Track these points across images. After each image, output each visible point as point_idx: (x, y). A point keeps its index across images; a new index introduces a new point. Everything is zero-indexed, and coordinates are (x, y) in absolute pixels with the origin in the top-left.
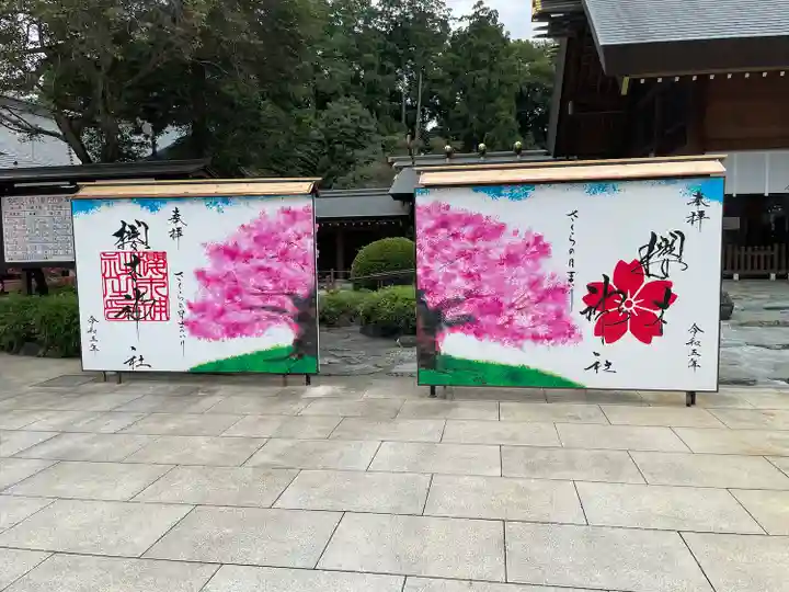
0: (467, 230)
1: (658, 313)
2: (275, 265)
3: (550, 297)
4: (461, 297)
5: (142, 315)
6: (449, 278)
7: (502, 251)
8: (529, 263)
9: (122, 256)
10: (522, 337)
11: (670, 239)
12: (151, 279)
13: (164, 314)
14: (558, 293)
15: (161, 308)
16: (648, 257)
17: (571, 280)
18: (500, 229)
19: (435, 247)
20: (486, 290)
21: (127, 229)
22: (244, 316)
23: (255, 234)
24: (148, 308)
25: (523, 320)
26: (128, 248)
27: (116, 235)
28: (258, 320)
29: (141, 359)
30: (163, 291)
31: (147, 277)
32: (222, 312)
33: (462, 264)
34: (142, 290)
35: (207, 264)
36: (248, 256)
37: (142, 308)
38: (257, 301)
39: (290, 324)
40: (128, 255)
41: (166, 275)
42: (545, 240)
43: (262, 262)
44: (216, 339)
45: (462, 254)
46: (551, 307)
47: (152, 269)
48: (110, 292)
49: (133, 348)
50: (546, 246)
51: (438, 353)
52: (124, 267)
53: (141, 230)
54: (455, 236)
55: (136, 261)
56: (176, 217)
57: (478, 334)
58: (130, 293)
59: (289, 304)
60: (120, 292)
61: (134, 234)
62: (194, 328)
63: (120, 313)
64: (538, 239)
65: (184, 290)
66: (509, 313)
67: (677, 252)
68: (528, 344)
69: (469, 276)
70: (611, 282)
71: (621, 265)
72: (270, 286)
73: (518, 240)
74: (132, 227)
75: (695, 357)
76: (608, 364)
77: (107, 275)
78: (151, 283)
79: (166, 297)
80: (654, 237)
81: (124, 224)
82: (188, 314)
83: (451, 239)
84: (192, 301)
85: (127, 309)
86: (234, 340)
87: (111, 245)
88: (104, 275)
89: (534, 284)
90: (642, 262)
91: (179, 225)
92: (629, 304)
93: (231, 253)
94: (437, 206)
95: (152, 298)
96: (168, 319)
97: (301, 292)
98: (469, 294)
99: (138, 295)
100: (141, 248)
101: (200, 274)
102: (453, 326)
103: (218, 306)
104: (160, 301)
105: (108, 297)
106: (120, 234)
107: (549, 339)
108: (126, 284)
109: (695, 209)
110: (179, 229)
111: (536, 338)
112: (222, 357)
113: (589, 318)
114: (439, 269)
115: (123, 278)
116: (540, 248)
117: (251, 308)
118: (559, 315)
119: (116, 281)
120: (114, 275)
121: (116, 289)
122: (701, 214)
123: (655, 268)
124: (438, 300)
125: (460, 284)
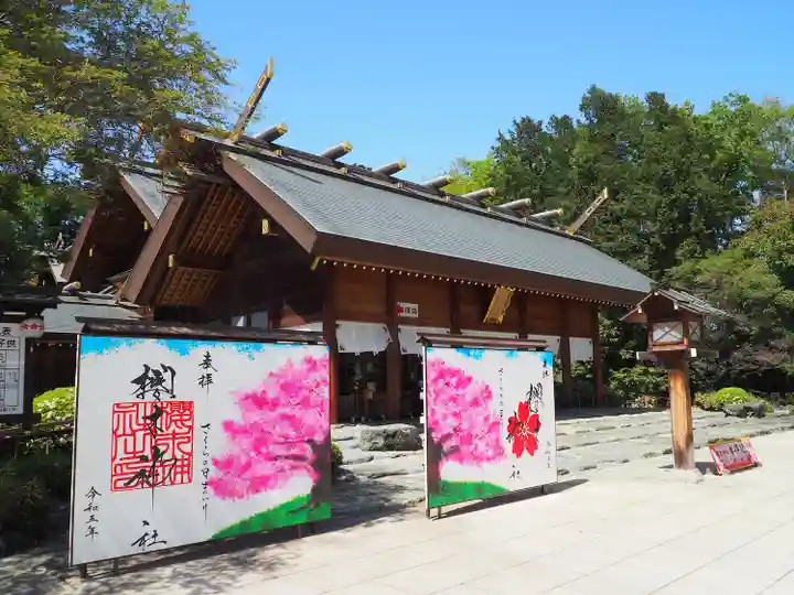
0: (454, 381)
1: (535, 435)
2: (297, 412)
3: (493, 429)
4: (451, 431)
5: (160, 479)
6: (445, 417)
7: (471, 396)
8: (484, 404)
9: (141, 407)
10: (481, 459)
11: (537, 388)
12: (174, 433)
13: (185, 476)
15: (184, 467)
16: (530, 399)
17: (501, 416)
18: (470, 379)
19: (437, 394)
20: (465, 426)
21: (151, 374)
22: (264, 468)
23: (282, 381)
24: (167, 469)
25: (482, 447)
26: (149, 397)
27: (136, 381)
28: (282, 470)
29: (155, 535)
30: (186, 448)
31: (170, 431)
32: (248, 466)
33: (452, 406)
34: (162, 448)
35: (236, 416)
36: (275, 404)
37: (160, 470)
38: (281, 451)
39: (308, 470)
40: (149, 406)
41: (191, 428)
42: (490, 389)
43: (287, 410)
44: (241, 497)
45: (452, 398)
46: (494, 436)
47: (176, 421)
48: (121, 454)
49: (146, 523)
50: (490, 392)
51: (440, 479)
52: (141, 421)
53: (167, 376)
54: (448, 384)
55: (158, 412)
56: (207, 362)
57: (461, 460)
58: (148, 453)
59: (309, 451)
60: (134, 452)
61: (159, 380)
62: (220, 488)
63: (132, 480)
64: (487, 387)
65: (209, 445)
66: (475, 442)
67: (540, 396)
68: (485, 464)
69: (456, 415)
70: (517, 416)
71: (521, 404)
72: (292, 433)
73: (478, 389)
74: (157, 373)
75: (549, 461)
76: (518, 473)
77: (120, 432)
78: (174, 438)
79: (190, 454)
80: (531, 386)
81: (147, 368)
82: (214, 473)
83: (445, 387)
84: (219, 458)
85: (141, 474)
86: (257, 496)
87: (128, 394)
88: (114, 432)
89: (487, 419)
90: (528, 403)
91: (210, 370)
92: (525, 431)
93: (258, 401)
94: (438, 361)
95: (174, 458)
96: (190, 481)
97: (319, 438)
98: (455, 429)
99: (156, 454)
100: (165, 397)
101: (228, 426)
102: (448, 456)
103: (243, 460)
104: (183, 460)
105: (117, 461)
106: (140, 381)
107: (494, 458)
108: (143, 443)
109: (545, 370)
110: (209, 375)
111: (488, 459)
112: (246, 517)
113: (510, 442)
114: (440, 410)
115: (140, 435)
116: (488, 393)
117: (276, 459)
118: (497, 440)
119: (130, 439)
120: (128, 431)
121: (130, 449)
122: (546, 373)
123: (533, 406)
124: (439, 436)
125: (452, 422)
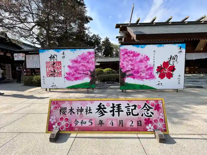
0: (132, 55)
1: (172, 73)
2: (86, 64)
3: (150, 69)
4: (130, 69)
5: (55, 76)
6: (127, 65)
7: (139, 59)
8: (145, 62)
9: (51, 62)
10: (143, 78)
11: (175, 57)
12: (58, 67)
13: (60, 75)
14: (151, 68)
15: (60, 74)
16: (170, 60)
17: (154, 66)
18: (139, 54)
19: (124, 59)
20: (136, 68)
22: (79, 76)
23: (81, 57)
24: (57, 74)
25: (143, 75)
26: (52, 61)
27: (49, 58)
28: (82, 76)
29: (55, 86)
30: (60, 70)
31: (57, 67)
32: (74, 75)
33: (130, 62)
34: (55, 70)
35: (71, 64)
36: (80, 62)
37: (55, 74)
38: (82, 72)
39: (89, 77)
41: (61, 67)
43: (83, 64)
44: (72, 81)
45: (130, 60)
46: (150, 72)
47: (58, 65)
48: (48, 71)
49: (53, 83)
50: (148, 58)
51: (125, 82)
52: (51, 65)
53: (55, 56)
54: (129, 56)
55: (54, 63)
56: (64, 54)
57: (134, 78)
58: (53, 71)
59: (89, 73)
60: (50, 70)
61: (54, 57)
62: (67, 78)
63: (50, 75)
64: (147, 57)
65: (65, 70)
66: (140, 73)
67: (176, 59)
68: (145, 80)
69: (132, 65)
70: (162, 66)
71: (164, 62)
72: (84, 69)
73: (142, 57)
74: (53, 56)
75: (179, 82)
76: (161, 84)
77: (47, 67)
78: (58, 69)
79: (61, 72)
80: (171, 56)
81: (51, 55)
82: (66, 75)
83: (128, 57)
84: (67, 73)
85: (52, 74)
86: (76, 81)
87: (48, 60)
88: (46, 67)
89: (146, 67)
90: (168, 62)
91: (64, 55)
92: (166, 71)
93: (76, 61)
94: (125, 49)
95: (58, 72)
96: (61, 76)
97: (92, 70)
98: (131, 69)
99: (54, 71)
100: (55, 61)
101: (69, 67)
102: (128, 76)
103: (73, 73)
104: (60, 72)
105: (47, 72)
106: (50, 57)
107: (149, 78)
108: (52, 69)
109: (180, 50)
110: (64, 56)
111: (146, 78)
112: (74, 85)
113: (158, 74)
114: (125, 63)
115: (51, 67)
116: (147, 59)
117: (80, 74)
119: (49, 68)
120: (49, 67)
122: (181, 51)
123: (171, 63)
124: (125, 70)
125: (130, 67)
